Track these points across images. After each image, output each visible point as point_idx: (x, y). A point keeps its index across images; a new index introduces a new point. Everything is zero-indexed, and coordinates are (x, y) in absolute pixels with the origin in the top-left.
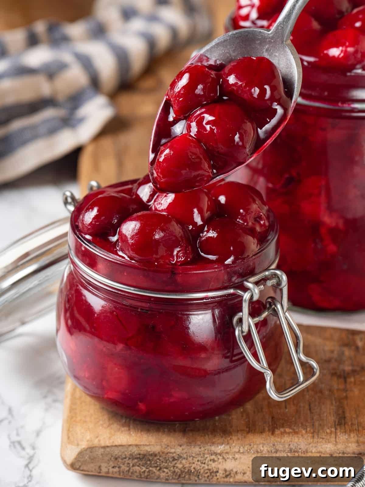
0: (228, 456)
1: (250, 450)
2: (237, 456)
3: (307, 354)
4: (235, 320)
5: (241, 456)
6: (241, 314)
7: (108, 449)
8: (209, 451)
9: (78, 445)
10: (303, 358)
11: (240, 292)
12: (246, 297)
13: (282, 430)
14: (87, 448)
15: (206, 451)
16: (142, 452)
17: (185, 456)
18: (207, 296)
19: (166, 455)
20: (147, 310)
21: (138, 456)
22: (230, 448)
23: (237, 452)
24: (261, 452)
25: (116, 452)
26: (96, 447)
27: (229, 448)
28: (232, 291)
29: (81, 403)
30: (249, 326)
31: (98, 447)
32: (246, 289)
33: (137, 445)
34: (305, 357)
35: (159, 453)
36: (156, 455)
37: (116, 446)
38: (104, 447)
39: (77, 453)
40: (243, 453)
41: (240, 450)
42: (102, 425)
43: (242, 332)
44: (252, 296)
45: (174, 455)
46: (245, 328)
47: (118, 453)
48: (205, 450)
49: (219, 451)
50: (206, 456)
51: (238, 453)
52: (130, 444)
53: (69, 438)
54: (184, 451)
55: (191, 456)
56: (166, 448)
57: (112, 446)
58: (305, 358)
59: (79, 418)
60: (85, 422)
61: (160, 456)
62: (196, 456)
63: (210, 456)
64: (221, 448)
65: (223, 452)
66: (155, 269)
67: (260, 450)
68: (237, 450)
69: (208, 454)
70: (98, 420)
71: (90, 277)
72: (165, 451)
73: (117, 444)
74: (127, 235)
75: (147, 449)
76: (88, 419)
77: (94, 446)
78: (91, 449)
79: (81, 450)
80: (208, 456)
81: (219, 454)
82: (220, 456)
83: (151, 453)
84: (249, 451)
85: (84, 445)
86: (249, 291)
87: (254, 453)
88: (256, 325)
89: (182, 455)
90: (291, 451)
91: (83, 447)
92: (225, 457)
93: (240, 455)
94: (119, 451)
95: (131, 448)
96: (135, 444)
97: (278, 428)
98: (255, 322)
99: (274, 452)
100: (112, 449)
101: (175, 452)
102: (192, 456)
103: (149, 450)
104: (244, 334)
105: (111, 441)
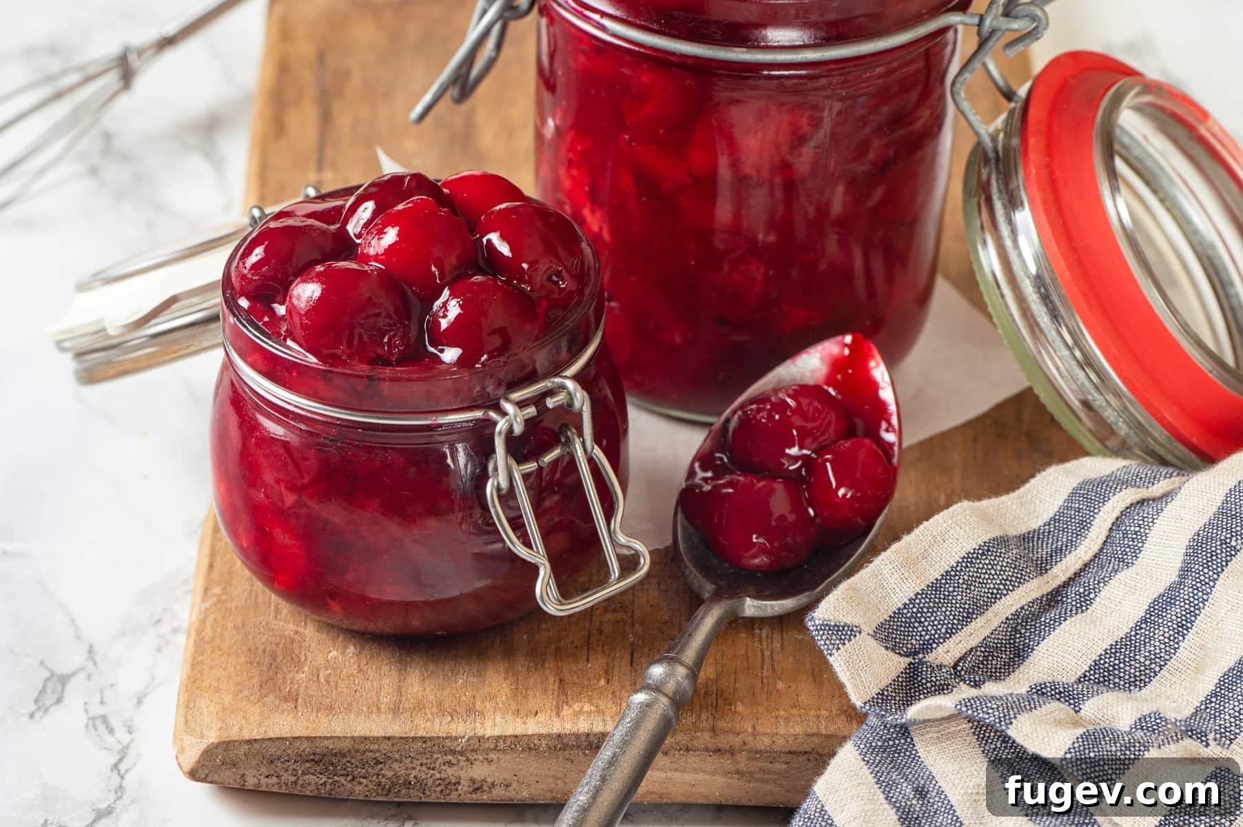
0: (476, 756)
1: (516, 745)
2: (492, 756)
5: (501, 756)
7: (257, 745)
8: (441, 747)
9: (202, 737)
12: (501, 428)
13: (576, 707)
14: (219, 744)
15: (436, 748)
16: (318, 750)
17: (397, 756)
19: (362, 755)
21: (312, 757)
23: (492, 749)
24: (536, 749)
25: (271, 750)
26: (234, 741)
27: (478, 741)
29: (213, 652)
30: (511, 478)
31: (237, 741)
33: (308, 738)
35: (349, 751)
36: (343, 755)
37: (270, 739)
38: (249, 742)
39: (200, 752)
40: (503, 751)
41: (497, 746)
42: (248, 698)
43: (498, 489)
44: (511, 428)
45: (378, 754)
46: (504, 482)
48: (434, 745)
49: (459, 748)
50: (435, 756)
51: (494, 751)
52: (295, 735)
53: (187, 722)
54: (396, 748)
55: (408, 755)
56: (362, 742)
57: (264, 739)
59: (206, 684)
60: (218, 690)
61: (352, 757)
62: (418, 757)
63: (442, 756)
64: (462, 741)
65: (466, 750)
67: (535, 745)
68: (492, 746)
69: (440, 752)
70: (240, 687)
72: (359, 747)
73: (272, 735)
75: (327, 744)
76: (223, 686)
77: (233, 738)
78: (226, 744)
79: (208, 747)
80: (439, 755)
81: (459, 751)
82: (462, 755)
83: (334, 751)
84: (513, 746)
85: (213, 737)
86: (507, 417)
87: (523, 750)
88: (526, 477)
89: (391, 755)
90: (591, 747)
91: (211, 741)
92: (470, 757)
93: (497, 755)
94: (276, 749)
95: (297, 743)
96: (305, 735)
97: (570, 703)
98: (523, 472)
99: (560, 749)
100: (264, 745)
101: (378, 750)
102: (410, 756)
103: (331, 746)
104: (502, 492)
105: (262, 731)
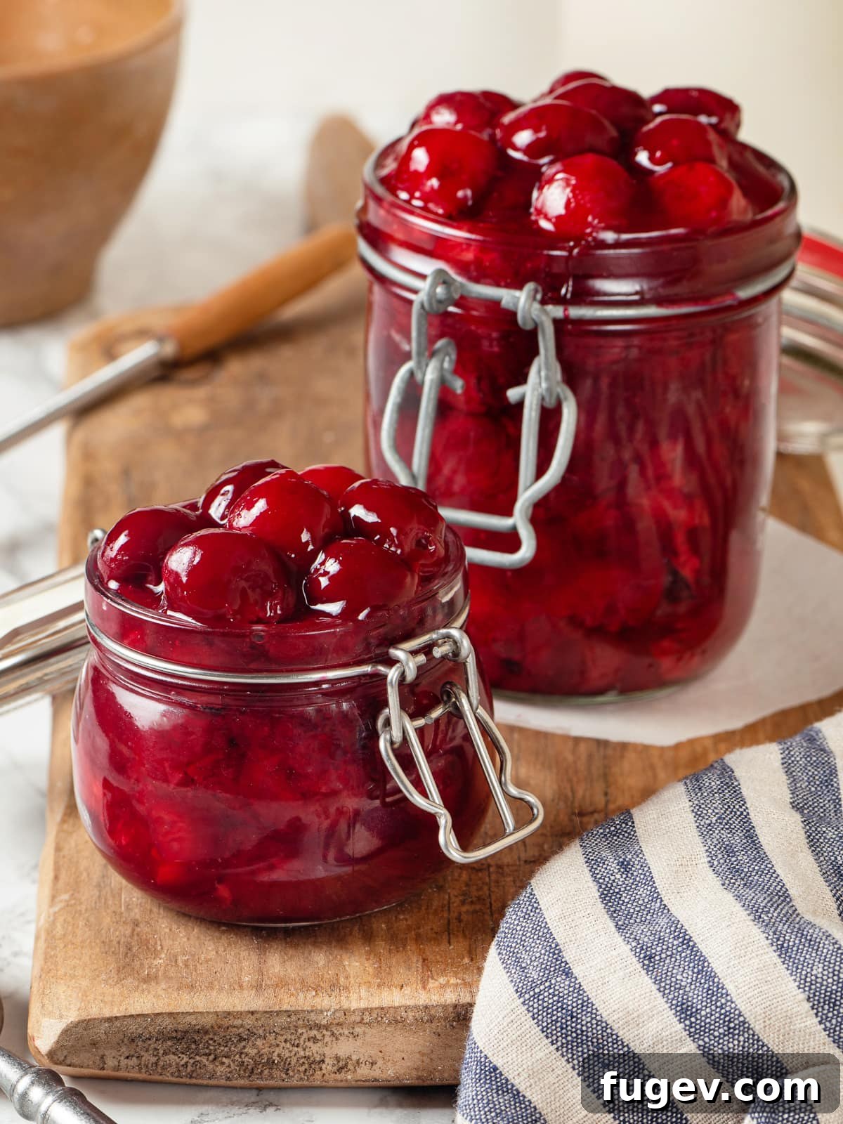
0: (341, 1031)
1: (382, 1018)
2: (358, 1030)
3: (518, 785)
4: (380, 722)
5: (367, 1030)
6: (387, 710)
7: (117, 1023)
8: (306, 1021)
9: (62, 1017)
10: (514, 791)
11: (381, 669)
12: (393, 677)
13: (442, 980)
14: (79, 1022)
15: (300, 1022)
16: (180, 1027)
17: (261, 1032)
18: (323, 677)
19: (225, 1031)
20: (218, 710)
21: (174, 1034)
22: (345, 1015)
23: (358, 1023)
24: (403, 1021)
25: (133, 1028)
26: (95, 1019)
27: (343, 1014)
28: (367, 669)
29: (65, 947)
30: (404, 732)
31: (98, 1019)
32: (391, 662)
33: (170, 1014)
34: (516, 788)
35: (212, 1027)
36: (206, 1032)
37: (132, 1016)
38: (109, 1020)
39: (60, 1031)
40: (369, 1024)
41: (363, 1019)
42: (106, 981)
43: (392, 743)
44: (403, 676)
45: (241, 1030)
46: (397, 735)
47: (136, 1029)
48: (299, 1019)
49: (324, 1022)
50: (300, 1031)
51: (360, 1025)
52: (157, 1012)
53: (43, 1006)
54: (260, 1023)
55: (272, 1031)
56: (226, 1018)
57: (125, 1017)
58: (516, 791)
59: (61, 973)
60: (73, 977)
61: (215, 1034)
62: (282, 1033)
63: (307, 1031)
64: (327, 1015)
65: (331, 1023)
66: (226, 631)
67: (401, 1017)
68: (358, 1019)
69: (305, 1026)
70: (97, 973)
71: (118, 656)
72: (223, 1023)
73: (133, 1012)
74: (179, 570)
75: (190, 1021)
76: (79, 972)
77: (93, 1017)
78: (86, 1024)
79: (67, 1026)
80: (304, 1031)
81: (324, 1026)
82: (327, 1030)
83: (197, 1027)
84: (380, 1019)
85: (72, 1016)
86: (398, 665)
87: (390, 1023)
89: (255, 1030)
91: (71, 1020)
92: (335, 1032)
93: (363, 1028)
94: (137, 1027)
95: (159, 1020)
96: (167, 1011)
97: (435, 977)
98: (416, 727)
99: (427, 1021)
100: (125, 1023)
101: (242, 1026)
102: (274, 1032)
103: (194, 1022)
104: (396, 746)
105: (122, 1008)
